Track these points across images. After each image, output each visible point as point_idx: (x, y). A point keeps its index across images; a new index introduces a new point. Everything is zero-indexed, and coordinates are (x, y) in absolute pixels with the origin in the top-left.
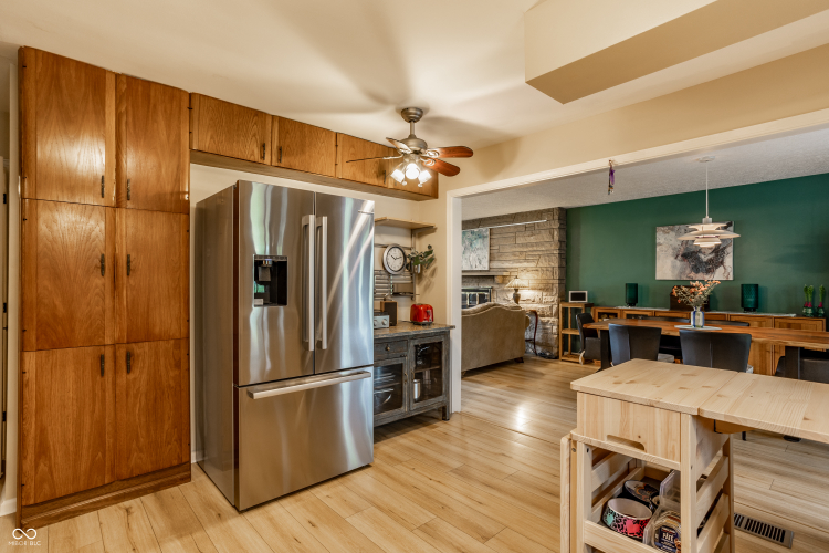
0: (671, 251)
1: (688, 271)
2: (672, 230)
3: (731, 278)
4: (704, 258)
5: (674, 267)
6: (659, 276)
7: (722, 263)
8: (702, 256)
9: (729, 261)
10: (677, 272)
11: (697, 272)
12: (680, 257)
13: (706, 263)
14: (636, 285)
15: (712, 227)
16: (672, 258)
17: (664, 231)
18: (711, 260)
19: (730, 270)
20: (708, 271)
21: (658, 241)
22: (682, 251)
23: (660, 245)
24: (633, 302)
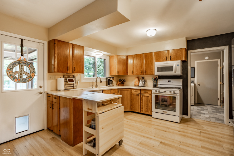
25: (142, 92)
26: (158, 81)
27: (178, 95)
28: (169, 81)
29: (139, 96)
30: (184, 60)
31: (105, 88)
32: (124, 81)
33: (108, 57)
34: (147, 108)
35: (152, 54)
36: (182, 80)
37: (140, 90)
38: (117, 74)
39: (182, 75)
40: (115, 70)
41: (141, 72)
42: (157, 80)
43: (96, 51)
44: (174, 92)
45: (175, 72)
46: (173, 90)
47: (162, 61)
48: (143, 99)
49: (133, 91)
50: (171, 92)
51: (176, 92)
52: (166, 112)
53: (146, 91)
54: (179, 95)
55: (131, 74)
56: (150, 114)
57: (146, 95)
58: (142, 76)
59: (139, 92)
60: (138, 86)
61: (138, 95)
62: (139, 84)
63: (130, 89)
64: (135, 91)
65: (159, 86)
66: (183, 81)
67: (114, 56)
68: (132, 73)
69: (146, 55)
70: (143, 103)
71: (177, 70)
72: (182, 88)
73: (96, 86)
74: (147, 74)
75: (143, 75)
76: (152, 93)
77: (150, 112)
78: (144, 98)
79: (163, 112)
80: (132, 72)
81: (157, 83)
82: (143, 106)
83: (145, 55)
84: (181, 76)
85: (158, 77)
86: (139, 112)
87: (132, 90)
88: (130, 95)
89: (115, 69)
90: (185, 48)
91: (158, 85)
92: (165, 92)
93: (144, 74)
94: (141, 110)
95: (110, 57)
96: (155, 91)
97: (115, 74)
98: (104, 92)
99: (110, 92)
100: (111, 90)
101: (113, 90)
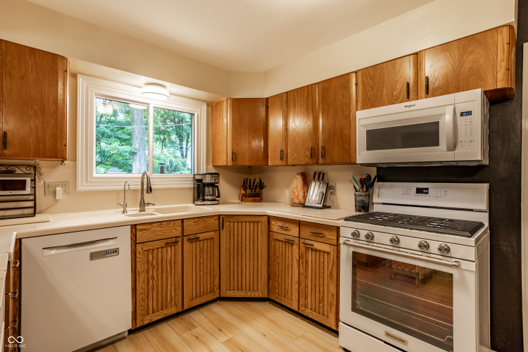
25: (306, 233)
26: (376, 190)
27: (464, 265)
28: (419, 191)
29: (295, 247)
30: (500, 85)
31: (186, 209)
32: (261, 186)
33: (205, 107)
34: (321, 301)
35: (348, 81)
36: (486, 186)
37: (299, 223)
38: (230, 163)
39: (486, 162)
40: (225, 150)
41: (308, 153)
42: (372, 185)
43: (143, 79)
44: (445, 250)
45: (453, 147)
46: (436, 240)
47: (390, 104)
48: (307, 262)
49: (275, 226)
50: (424, 247)
51: (457, 251)
52: (403, 341)
53: (319, 229)
54: (473, 266)
55: (278, 162)
56: (334, 328)
57: (318, 246)
58: (318, 168)
59: (294, 231)
60: (303, 205)
61: (289, 242)
62: (305, 198)
63: (266, 218)
64: (282, 227)
65: (377, 208)
66: (490, 191)
67: (222, 102)
68: (282, 159)
69: (326, 85)
70: (306, 277)
71: (460, 139)
72: (487, 225)
73: (143, 205)
74: (328, 160)
75: (317, 163)
76: (342, 240)
77: (332, 316)
78: (310, 255)
79: (388, 334)
80: (278, 153)
81: (370, 196)
82: (306, 287)
83: (323, 89)
84: (484, 166)
85: (373, 172)
86: (295, 307)
87: (273, 223)
88: (265, 240)
89: (225, 146)
90: (510, 26)
91: (373, 204)
92: (395, 242)
93: (321, 161)
94: (301, 302)
95: (213, 107)
96: (353, 234)
97: (225, 164)
98: (146, 230)
99: (180, 229)
100: (182, 220)
101: (192, 222)
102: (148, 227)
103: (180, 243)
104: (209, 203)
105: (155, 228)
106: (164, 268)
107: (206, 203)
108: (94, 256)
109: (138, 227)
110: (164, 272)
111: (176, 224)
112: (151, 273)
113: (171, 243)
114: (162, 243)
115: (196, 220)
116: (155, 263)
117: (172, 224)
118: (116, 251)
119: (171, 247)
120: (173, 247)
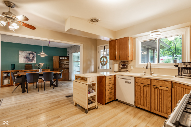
0: (23, 57)
1: (27, 61)
2: (23, 52)
3: (36, 63)
4: (31, 59)
5: (24, 60)
6: (20, 62)
7: (34, 60)
8: (30, 58)
9: (35, 59)
10: (24, 61)
11: (29, 61)
12: (25, 58)
13: (31, 60)
14: (14, 64)
15: (44, 53)
16: (23, 58)
17: (21, 52)
18: (32, 59)
19: (35, 61)
20: (31, 61)
21: (19, 54)
22: (26, 57)
23: (20, 55)
24: (14, 69)
73: (151, 73)
98: (138, 79)
99: (150, 82)
100: (151, 79)
101: (155, 81)
102: (139, 79)
103: (150, 87)
104: (184, 77)
105: (141, 79)
106: (144, 93)
107: (182, 77)
108: (126, 82)
109: (136, 78)
110: (144, 95)
111: (149, 80)
112: (140, 93)
113: (147, 86)
114: (143, 85)
115: (158, 81)
116: (141, 90)
117: (147, 79)
118: (130, 83)
119: (147, 87)
120: (148, 88)
